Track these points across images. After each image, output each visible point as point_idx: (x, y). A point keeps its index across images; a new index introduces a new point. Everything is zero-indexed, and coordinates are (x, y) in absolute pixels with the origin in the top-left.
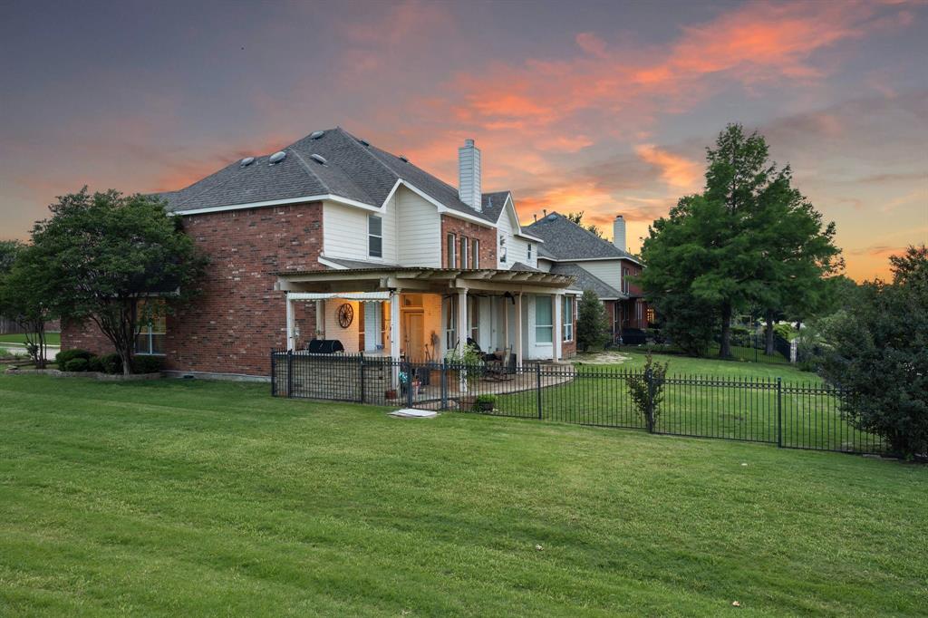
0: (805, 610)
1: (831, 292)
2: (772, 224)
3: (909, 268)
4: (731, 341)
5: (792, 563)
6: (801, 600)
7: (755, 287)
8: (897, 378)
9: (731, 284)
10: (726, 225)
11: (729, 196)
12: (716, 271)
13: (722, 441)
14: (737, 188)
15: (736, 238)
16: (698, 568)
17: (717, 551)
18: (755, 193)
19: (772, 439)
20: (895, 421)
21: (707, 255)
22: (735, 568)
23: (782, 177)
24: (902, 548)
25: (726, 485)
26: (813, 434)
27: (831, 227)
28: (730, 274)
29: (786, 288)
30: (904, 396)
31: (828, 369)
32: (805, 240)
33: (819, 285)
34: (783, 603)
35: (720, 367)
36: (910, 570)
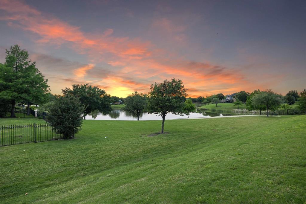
0: (47, 185)
1: (47, 97)
2: (30, 78)
3: (66, 92)
4: (15, 112)
5: (42, 175)
6: (46, 183)
7: (24, 95)
8: (66, 120)
9: (15, 94)
10: (13, 76)
11: (15, 66)
12: (10, 90)
13: (16, 145)
14: (17, 64)
15: (17, 80)
16: (11, 189)
17: (17, 181)
18: (24, 67)
19: (33, 141)
20: (65, 130)
21: (6, 84)
22: (25, 183)
23: (33, 64)
24: (69, 160)
25: (18, 159)
26: (45, 137)
27: (47, 80)
28: (15, 91)
29: (34, 96)
30: (67, 124)
31: (49, 119)
32: (40, 83)
33: (44, 96)
34: (41, 187)
35: (12, 120)
36: (71, 165)
